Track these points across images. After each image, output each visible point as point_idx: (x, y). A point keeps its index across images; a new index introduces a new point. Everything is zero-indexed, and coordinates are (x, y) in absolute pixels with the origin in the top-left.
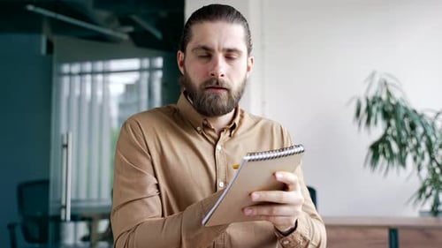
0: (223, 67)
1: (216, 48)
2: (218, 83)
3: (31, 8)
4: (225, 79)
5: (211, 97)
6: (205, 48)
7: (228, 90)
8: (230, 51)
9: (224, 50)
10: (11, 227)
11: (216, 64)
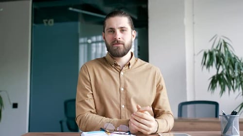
0: (119, 35)
1: (116, 28)
2: (118, 42)
3: (71, 9)
4: (121, 40)
5: (116, 48)
6: (111, 29)
7: (123, 44)
8: (122, 28)
9: (119, 28)
10: (61, 122)
11: (116, 34)
